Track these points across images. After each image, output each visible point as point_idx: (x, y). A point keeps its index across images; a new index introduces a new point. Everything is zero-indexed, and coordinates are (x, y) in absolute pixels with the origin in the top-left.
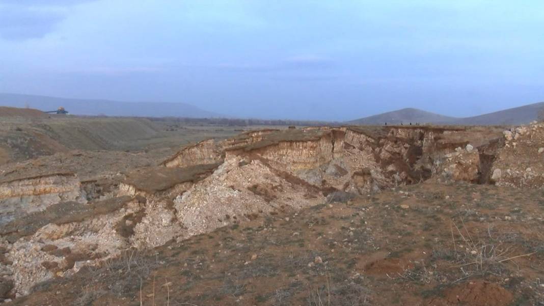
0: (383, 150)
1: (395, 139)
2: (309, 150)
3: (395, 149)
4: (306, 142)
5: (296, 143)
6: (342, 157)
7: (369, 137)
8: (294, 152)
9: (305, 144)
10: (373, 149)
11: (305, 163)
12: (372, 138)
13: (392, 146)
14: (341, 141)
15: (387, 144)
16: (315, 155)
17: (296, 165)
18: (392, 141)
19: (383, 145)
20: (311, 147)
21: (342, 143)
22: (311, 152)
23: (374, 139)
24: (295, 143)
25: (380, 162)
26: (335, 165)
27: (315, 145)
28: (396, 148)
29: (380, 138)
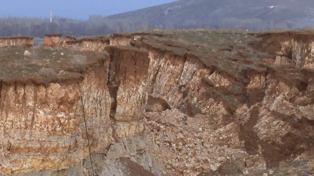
0: (262, 111)
1: (299, 77)
2: (54, 111)
3: (301, 108)
4: (46, 86)
5: (15, 89)
6: (141, 134)
7: (213, 69)
8: (11, 116)
9: (42, 92)
10: (228, 109)
11: (43, 151)
12: (220, 72)
13: (291, 100)
14: (138, 82)
15: (273, 92)
16: (71, 126)
17: (16, 156)
18: (289, 84)
19: (259, 95)
20: (62, 102)
21: (141, 90)
22: (61, 115)
23: (229, 76)
24: (12, 89)
25: (260, 151)
26: (122, 159)
27: (71, 96)
28: (304, 104)
29: (248, 74)
